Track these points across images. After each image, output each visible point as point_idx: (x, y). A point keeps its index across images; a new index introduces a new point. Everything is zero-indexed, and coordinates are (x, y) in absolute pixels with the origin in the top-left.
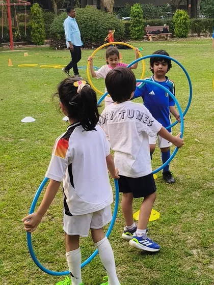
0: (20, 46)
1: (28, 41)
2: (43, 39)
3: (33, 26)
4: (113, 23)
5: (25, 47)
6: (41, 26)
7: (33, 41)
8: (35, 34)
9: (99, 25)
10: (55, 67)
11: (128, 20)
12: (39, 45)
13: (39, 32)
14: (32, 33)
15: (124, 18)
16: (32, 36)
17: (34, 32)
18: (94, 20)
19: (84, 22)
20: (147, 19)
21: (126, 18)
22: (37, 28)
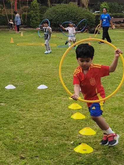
0: (22, 28)
1: (28, 25)
2: (38, 24)
3: (32, 15)
4: (87, 15)
5: (25, 29)
6: (37, 15)
7: (31, 25)
8: (33, 21)
9: (77, 16)
10: (42, 45)
11: (99, 13)
12: (35, 28)
13: (36, 19)
14: (31, 20)
15: (96, 12)
16: (31, 22)
17: (32, 19)
18: (74, 12)
19: (67, 14)
20: (112, 13)
21: (97, 12)
22: (35, 17)
